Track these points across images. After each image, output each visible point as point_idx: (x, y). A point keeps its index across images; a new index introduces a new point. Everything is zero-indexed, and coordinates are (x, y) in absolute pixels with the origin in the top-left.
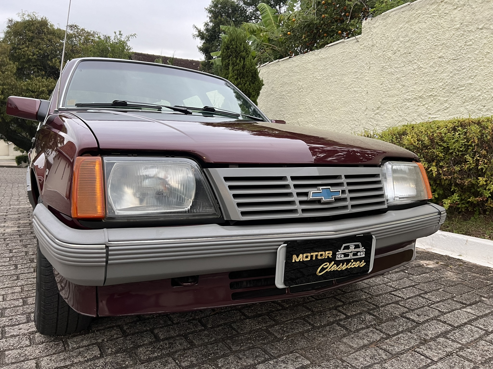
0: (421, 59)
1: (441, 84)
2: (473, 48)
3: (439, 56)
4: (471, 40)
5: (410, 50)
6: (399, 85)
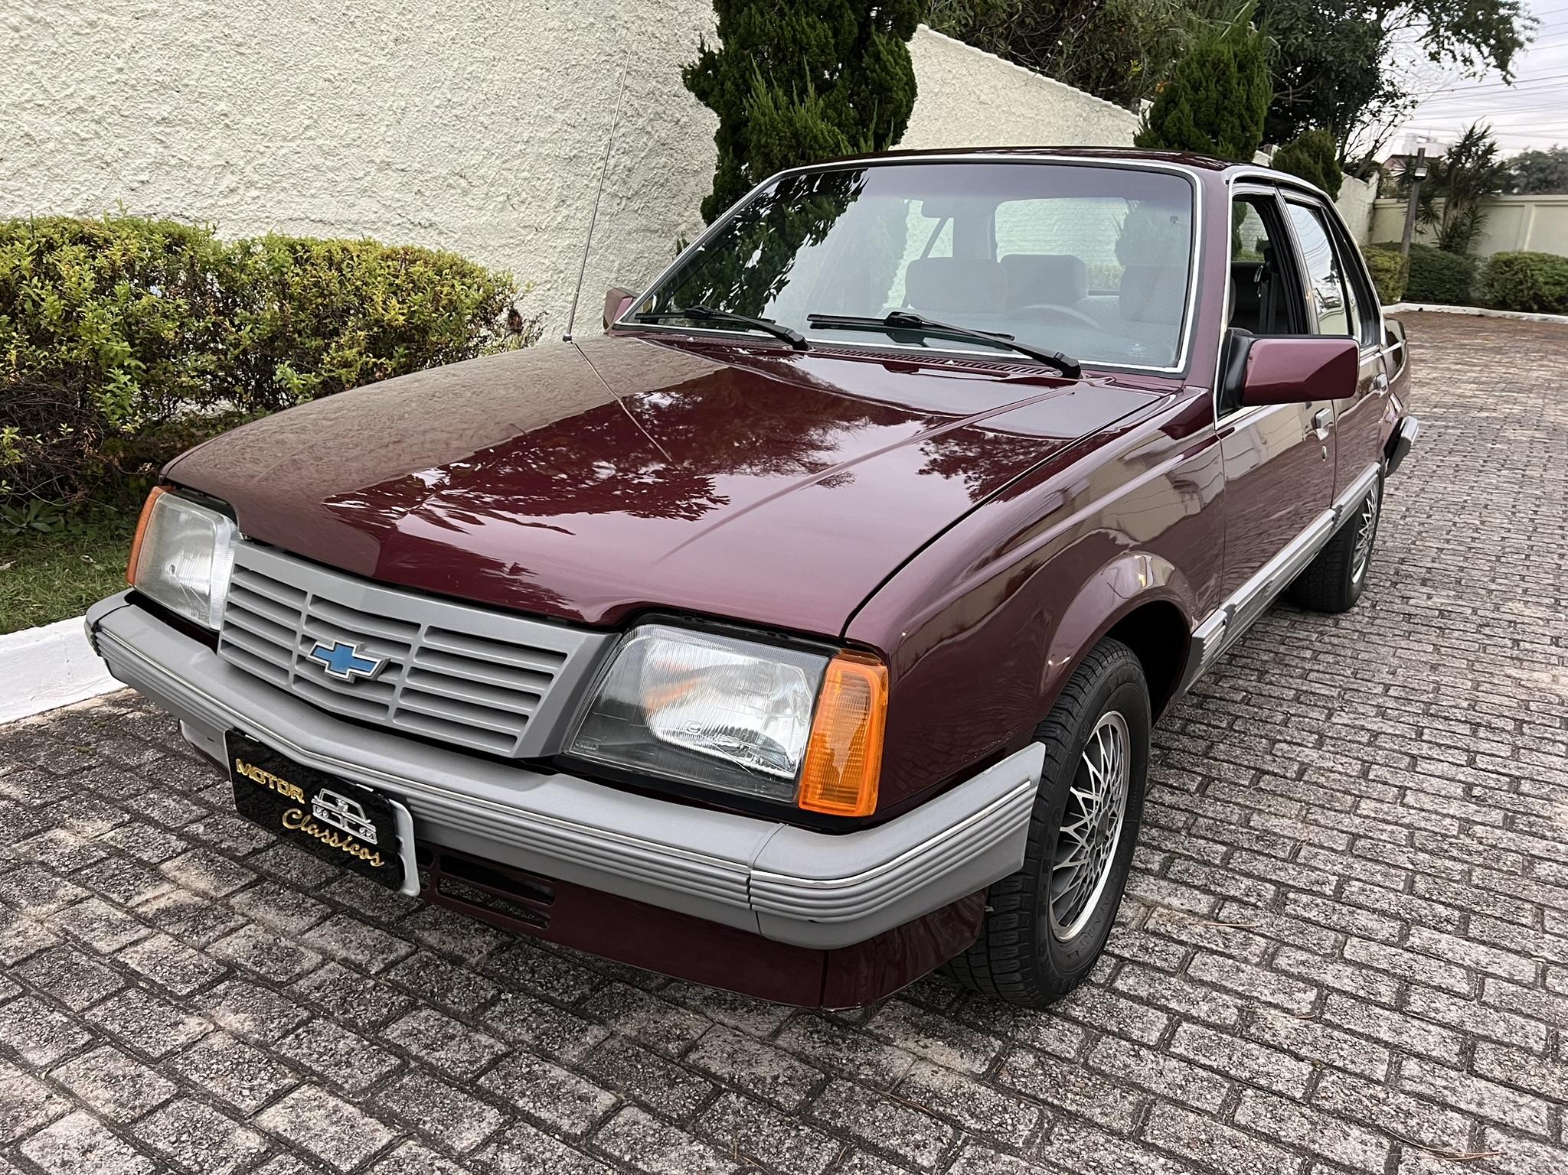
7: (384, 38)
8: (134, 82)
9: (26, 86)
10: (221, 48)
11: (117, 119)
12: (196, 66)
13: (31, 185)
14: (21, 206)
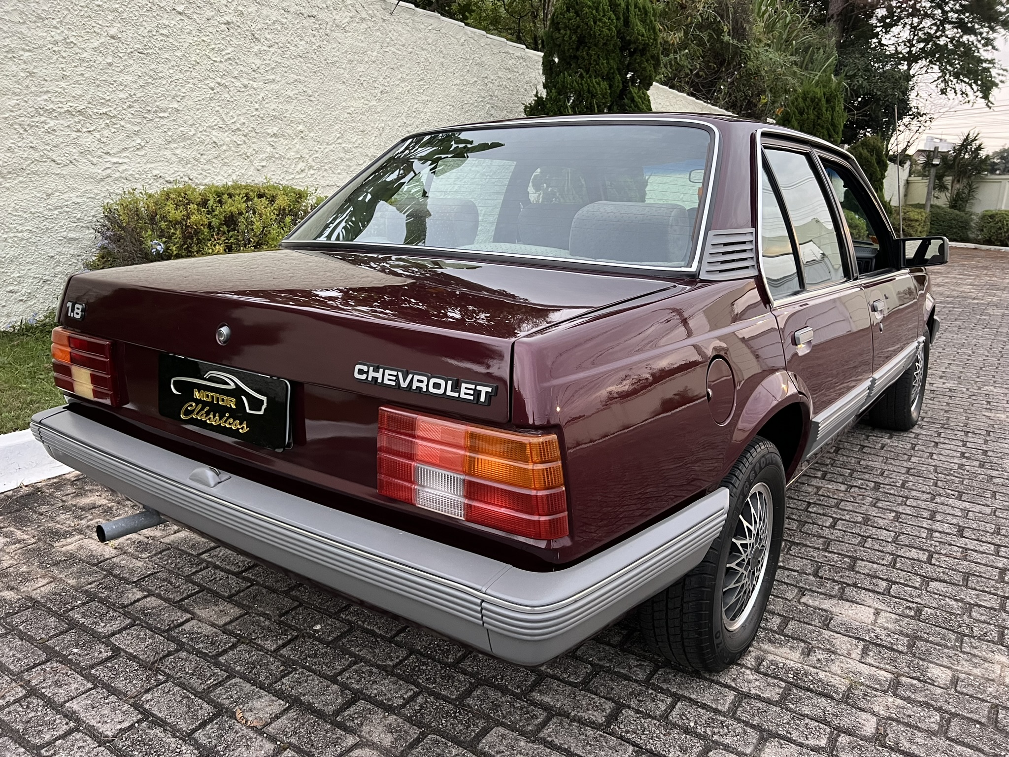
7: (376, 91)
8: (262, 116)
9: (215, 117)
10: (302, 98)
11: (253, 134)
12: (290, 107)
13: (213, 167)
14: (209, 178)
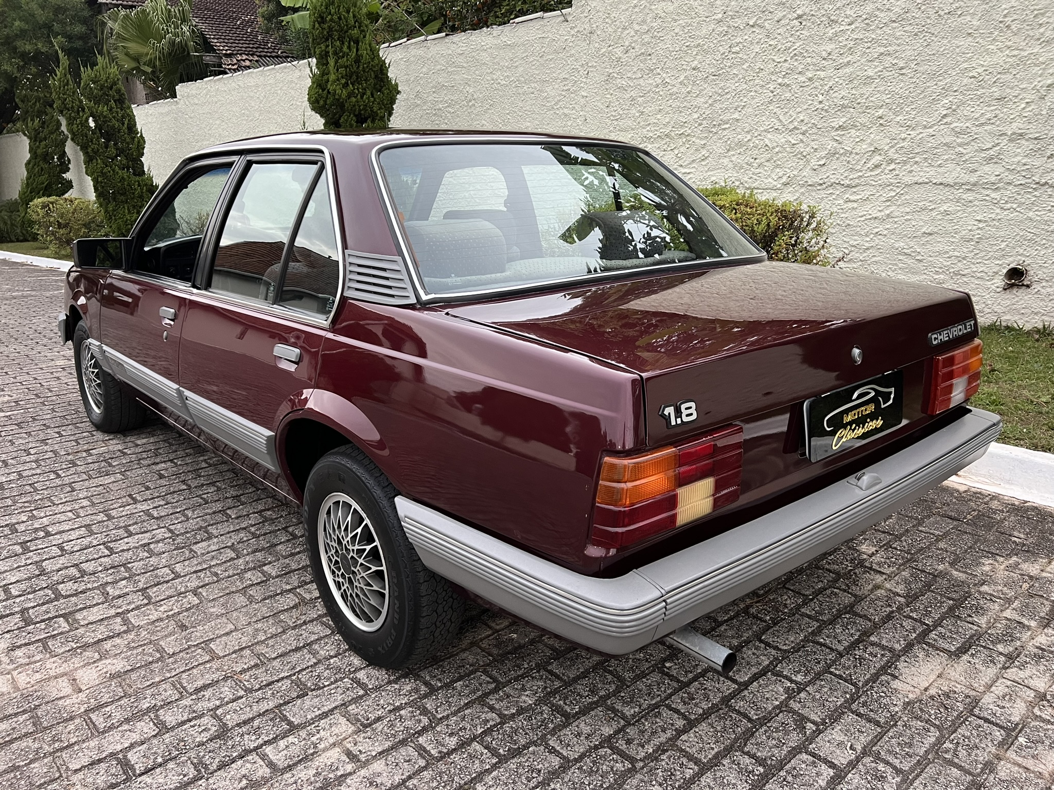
0: (666, 68)
1: (696, 116)
2: (741, 58)
3: (693, 66)
4: (738, 44)
5: (650, 49)
6: (634, 111)
8: (827, 107)
11: (815, 131)
